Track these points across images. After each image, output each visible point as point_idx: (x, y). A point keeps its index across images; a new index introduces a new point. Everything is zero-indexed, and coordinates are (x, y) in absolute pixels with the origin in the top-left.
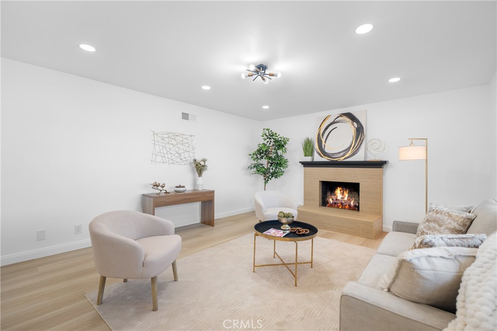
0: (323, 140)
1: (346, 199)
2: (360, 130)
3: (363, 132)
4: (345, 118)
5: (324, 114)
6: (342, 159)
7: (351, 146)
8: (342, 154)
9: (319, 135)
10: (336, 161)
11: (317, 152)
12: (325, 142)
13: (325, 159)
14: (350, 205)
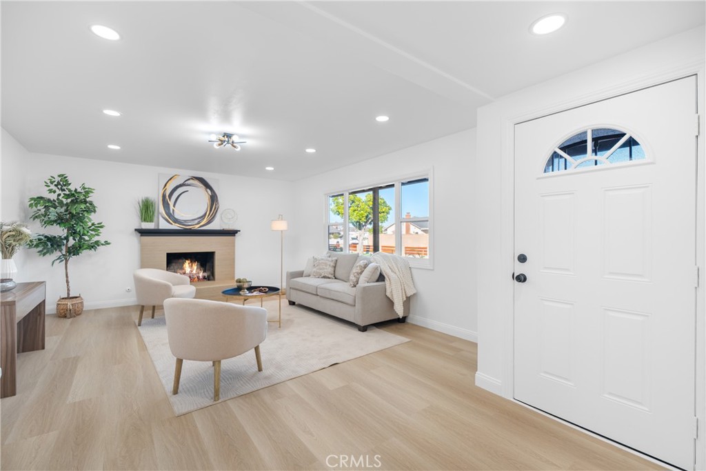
0: (171, 203)
1: (194, 272)
2: (214, 199)
3: (217, 201)
4: (196, 182)
5: (171, 172)
6: (196, 227)
7: (206, 214)
8: (196, 222)
9: (164, 196)
10: (190, 229)
11: (163, 217)
12: (174, 206)
13: (175, 227)
14: (198, 277)
